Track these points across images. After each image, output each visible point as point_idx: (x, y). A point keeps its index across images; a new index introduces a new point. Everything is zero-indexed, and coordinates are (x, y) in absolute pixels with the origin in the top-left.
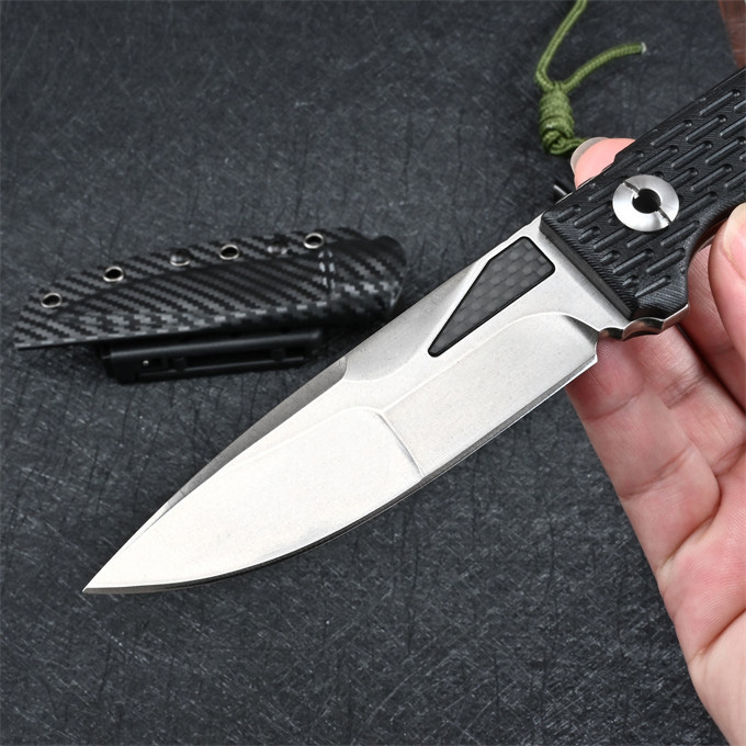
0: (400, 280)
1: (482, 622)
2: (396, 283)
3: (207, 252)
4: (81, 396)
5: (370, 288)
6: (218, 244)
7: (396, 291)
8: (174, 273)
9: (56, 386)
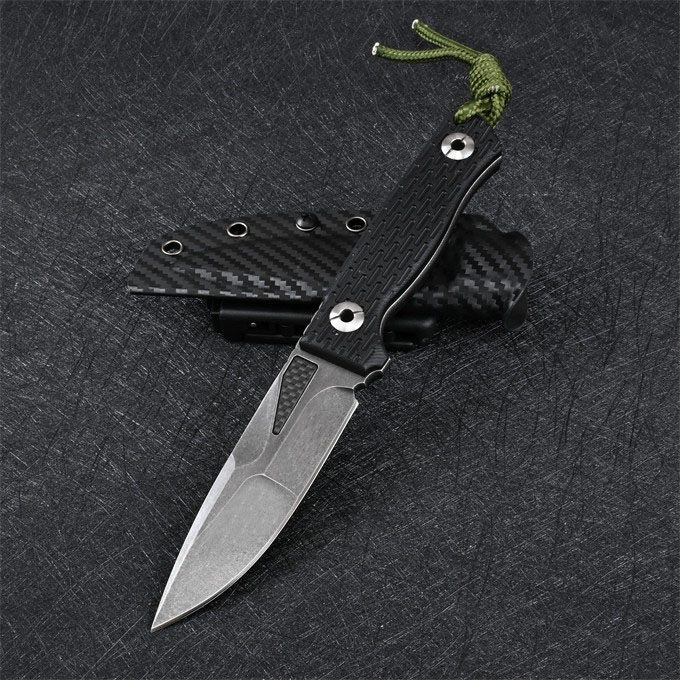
0: (523, 282)
1: (541, 656)
2: (518, 286)
3: (335, 220)
4: (186, 346)
5: (491, 285)
6: (346, 214)
7: (517, 292)
8: (298, 237)
9: (164, 333)
